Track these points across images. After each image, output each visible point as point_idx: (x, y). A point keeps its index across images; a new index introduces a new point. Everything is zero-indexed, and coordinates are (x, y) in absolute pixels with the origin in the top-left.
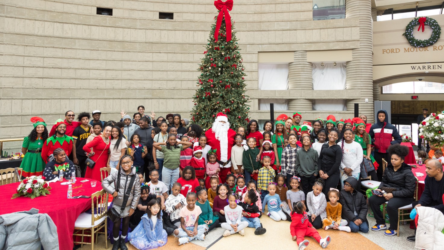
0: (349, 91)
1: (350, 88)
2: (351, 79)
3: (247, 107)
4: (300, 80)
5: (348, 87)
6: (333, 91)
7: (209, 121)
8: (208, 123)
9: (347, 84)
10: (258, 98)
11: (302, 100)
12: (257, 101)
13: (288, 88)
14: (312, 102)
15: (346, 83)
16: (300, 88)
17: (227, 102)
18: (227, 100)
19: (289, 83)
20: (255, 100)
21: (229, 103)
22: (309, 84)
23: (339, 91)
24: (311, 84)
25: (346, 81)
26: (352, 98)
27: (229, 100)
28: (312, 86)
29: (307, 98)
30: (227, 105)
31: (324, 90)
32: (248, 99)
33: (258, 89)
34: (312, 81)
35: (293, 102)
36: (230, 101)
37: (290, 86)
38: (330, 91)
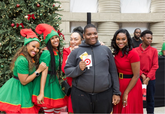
0: (154, 14)
1: (155, 11)
2: (156, 2)
3: (59, 16)
4: (110, 3)
5: (152, 11)
6: (139, 14)
7: (7, 32)
8: (5, 35)
9: (152, 8)
10: (69, 20)
11: (110, 23)
12: (68, 23)
13: (98, 11)
14: (119, 25)
15: (150, 7)
16: (110, 11)
17: (31, 5)
18: (31, 3)
19: (99, 6)
20: (67, 22)
21: (34, 7)
22: (117, 7)
23: (145, 14)
24: (119, 7)
25: (151, 5)
26: (156, 21)
27: (33, 4)
28: (119, 10)
29: (115, 21)
30: (31, 10)
31: (131, 14)
32: (59, 7)
33: (69, 11)
34: (120, 4)
35: (102, 25)
36: (35, 5)
37: (100, 9)
38: (137, 14)
